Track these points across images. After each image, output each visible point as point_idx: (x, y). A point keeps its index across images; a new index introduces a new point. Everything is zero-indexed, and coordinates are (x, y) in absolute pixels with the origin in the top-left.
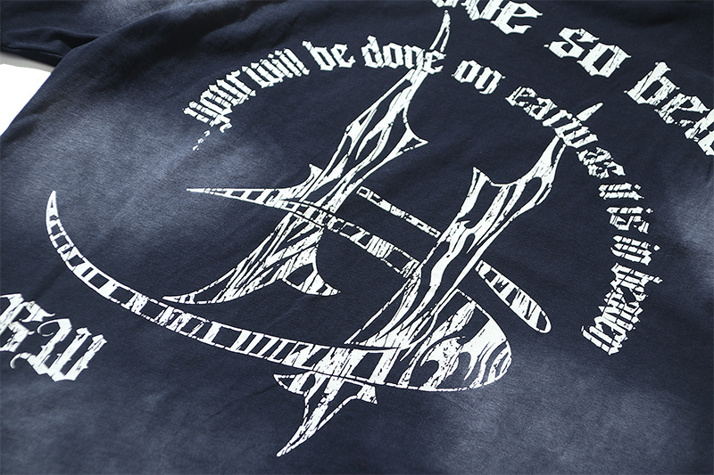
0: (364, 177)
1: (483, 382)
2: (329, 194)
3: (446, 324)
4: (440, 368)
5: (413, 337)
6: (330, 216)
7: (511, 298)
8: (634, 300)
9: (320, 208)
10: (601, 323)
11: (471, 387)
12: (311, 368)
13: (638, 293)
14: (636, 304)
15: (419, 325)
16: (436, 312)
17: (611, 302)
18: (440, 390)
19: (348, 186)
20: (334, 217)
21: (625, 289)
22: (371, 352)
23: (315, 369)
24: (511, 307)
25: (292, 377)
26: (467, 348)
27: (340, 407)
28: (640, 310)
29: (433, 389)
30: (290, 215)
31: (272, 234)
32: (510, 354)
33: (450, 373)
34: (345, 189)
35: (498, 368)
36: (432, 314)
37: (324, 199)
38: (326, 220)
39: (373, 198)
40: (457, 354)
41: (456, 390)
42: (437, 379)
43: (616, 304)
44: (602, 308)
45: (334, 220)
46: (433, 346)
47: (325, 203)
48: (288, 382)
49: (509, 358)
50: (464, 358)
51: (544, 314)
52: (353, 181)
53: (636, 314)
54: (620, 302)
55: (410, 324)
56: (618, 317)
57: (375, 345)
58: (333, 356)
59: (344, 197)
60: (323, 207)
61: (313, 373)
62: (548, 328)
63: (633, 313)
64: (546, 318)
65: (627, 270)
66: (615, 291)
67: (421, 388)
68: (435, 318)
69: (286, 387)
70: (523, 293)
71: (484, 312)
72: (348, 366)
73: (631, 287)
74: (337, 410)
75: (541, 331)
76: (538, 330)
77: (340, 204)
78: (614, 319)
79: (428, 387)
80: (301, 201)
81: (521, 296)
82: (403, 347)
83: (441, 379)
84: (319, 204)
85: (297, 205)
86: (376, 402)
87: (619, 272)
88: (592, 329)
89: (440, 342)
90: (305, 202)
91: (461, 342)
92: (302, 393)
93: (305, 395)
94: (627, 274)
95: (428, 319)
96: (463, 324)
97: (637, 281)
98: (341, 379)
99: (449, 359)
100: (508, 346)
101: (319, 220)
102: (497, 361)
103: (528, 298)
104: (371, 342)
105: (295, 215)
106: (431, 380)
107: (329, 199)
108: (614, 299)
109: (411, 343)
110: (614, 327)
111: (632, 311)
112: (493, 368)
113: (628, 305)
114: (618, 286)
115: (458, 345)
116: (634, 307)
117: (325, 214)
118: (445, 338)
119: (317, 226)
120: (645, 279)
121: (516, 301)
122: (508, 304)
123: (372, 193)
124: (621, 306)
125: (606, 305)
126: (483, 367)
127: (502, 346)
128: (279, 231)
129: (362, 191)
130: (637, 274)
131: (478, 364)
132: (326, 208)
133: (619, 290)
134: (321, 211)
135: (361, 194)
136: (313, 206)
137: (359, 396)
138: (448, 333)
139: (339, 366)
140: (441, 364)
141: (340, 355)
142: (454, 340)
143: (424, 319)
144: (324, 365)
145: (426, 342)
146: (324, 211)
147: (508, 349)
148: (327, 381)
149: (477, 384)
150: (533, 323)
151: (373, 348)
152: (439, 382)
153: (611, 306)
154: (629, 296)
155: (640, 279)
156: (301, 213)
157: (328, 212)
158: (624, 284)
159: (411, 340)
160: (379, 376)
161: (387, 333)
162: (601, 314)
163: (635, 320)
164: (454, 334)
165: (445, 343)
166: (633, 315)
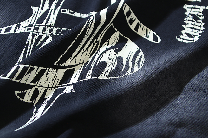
0: (61, 4)
1: (132, 72)
2: (47, 17)
3: (106, 43)
4: (108, 66)
5: (90, 55)
6: (52, 28)
7: (137, 28)
8: (199, 19)
9: (45, 25)
10: (185, 33)
11: (126, 75)
12: (35, 84)
13: (200, 16)
14: (201, 21)
15: (92, 48)
16: (100, 38)
17: (187, 22)
18: (109, 78)
19: (55, 11)
20: (55, 28)
21: (193, 15)
22: (68, 69)
23: (38, 85)
24: (138, 33)
25: (25, 91)
26: (120, 54)
27: (54, 101)
28: (203, 24)
29: (105, 78)
30: (31, 34)
31: (25, 46)
32: (143, 55)
33: (113, 68)
34: (54, 13)
35: (138, 63)
36: (98, 40)
37: (45, 20)
38: (51, 31)
39: (70, 12)
40: (115, 58)
41: (118, 77)
42: (107, 71)
43: (190, 22)
44: (184, 26)
45: (55, 29)
46: (102, 55)
47: (47, 22)
48: (23, 95)
49: (143, 58)
50: (120, 60)
51: (155, 34)
52: (56, 8)
53: (202, 26)
54: (192, 21)
55: (87, 49)
56: (193, 28)
57: (70, 64)
58: (47, 74)
59: (55, 16)
60: (47, 24)
61: (37, 87)
62: (159, 40)
63: (200, 26)
64: (157, 36)
65: (191, 6)
66: (188, 16)
67: (99, 78)
68: (100, 42)
69: (21, 99)
70: (142, 25)
71: (124, 37)
72: (56, 80)
73: (196, 14)
74: (52, 104)
75: (156, 42)
76: (154, 42)
77: (55, 20)
78: (192, 30)
79: (103, 77)
80: (34, 25)
81: (142, 27)
82: (85, 62)
83: (109, 71)
84: (44, 23)
85: (33, 28)
86: (74, 91)
87: (188, 8)
88: (181, 37)
89: (105, 52)
90: (36, 25)
91: (117, 51)
92: (31, 102)
93: (33, 102)
94: (192, 8)
95: (96, 44)
96: (115, 43)
97: (198, 10)
98: (53, 88)
99: (111, 60)
100: (141, 52)
101: (47, 31)
102: (137, 60)
103: (145, 28)
104: (67, 63)
105: (34, 33)
106: (104, 73)
107: (48, 20)
108: (189, 20)
109: (89, 58)
110: (192, 34)
111: (200, 25)
112: (136, 64)
113: (197, 22)
114: (189, 14)
115: (115, 53)
116: (200, 23)
117: (49, 27)
118: (107, 50)
119: (47, 35)
120: (202, 8)
121: (140, 30)
122: (136, 32)
123: (68, 10)
124: (193, 23)
125: (185, 24)
126: (131, 63)
127: (138, 52)
128: (28, 43)
129: (63, 11)
130: (197, 7)
131: (128, 62)
132: (48, 24)
133: (190, 16)
134: (46, 27)
135: (63, 12)
136: (41, 25)
137: (64, 92)
138: (109, 47)
139: (51, 81)
140: (108, 63)
141: (51, 73)
142: (112, 50)
143: (94, 44)
144: (43, 81)
145: (97, 54)
146: (48, 26)
147: (141, 53)
148: (46, 91)
149: (129, 73)
150: (151, 39)
151: (69, 66)
152: (108, 73)
153: (188, 24)
154: (196, 18)
155: (199, 9)
156: (37, 31)
157: (50, 26)
158: (192, 13)
159: (89, 56)
160: (74, 79)
161: (76, 56)
162: (184, 29)
163: (202, 28)
164: (112, 48)
165: (108, 52)
166: (200, 27)
